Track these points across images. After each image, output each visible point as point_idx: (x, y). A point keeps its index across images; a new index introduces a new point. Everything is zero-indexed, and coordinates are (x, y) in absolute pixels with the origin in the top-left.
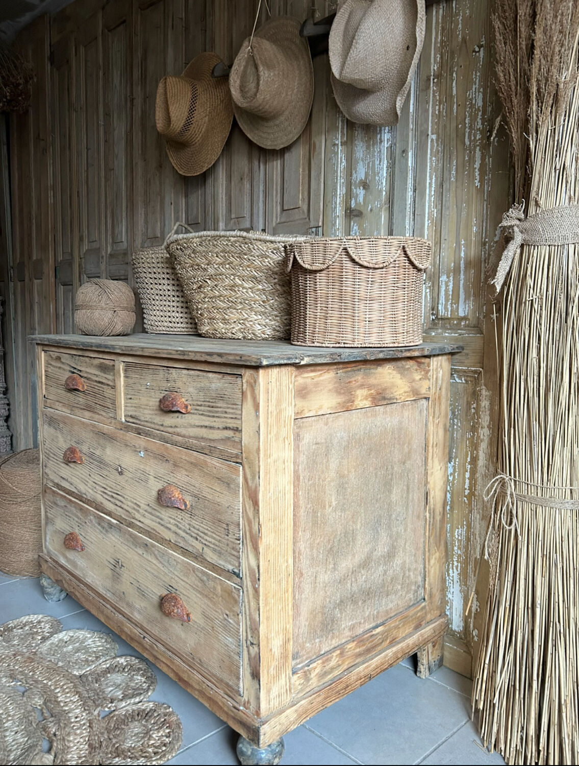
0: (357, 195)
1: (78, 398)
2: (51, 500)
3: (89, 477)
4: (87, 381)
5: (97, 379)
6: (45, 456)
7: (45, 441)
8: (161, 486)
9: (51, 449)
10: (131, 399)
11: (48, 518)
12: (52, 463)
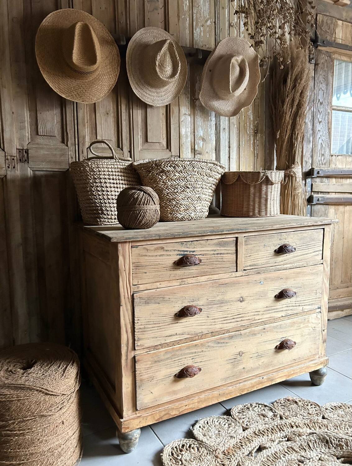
0: (199, 143)
1: (189, 271)
2: (150, 363)
3: (207, 318)
4: (202, 256)
5: (215, 253)
6: (138, 332)
7: (139, 320)
8: (277, 293)
9: (149, 322)
10: (250, 256)
11: (141, 380)
12: (150, 332)
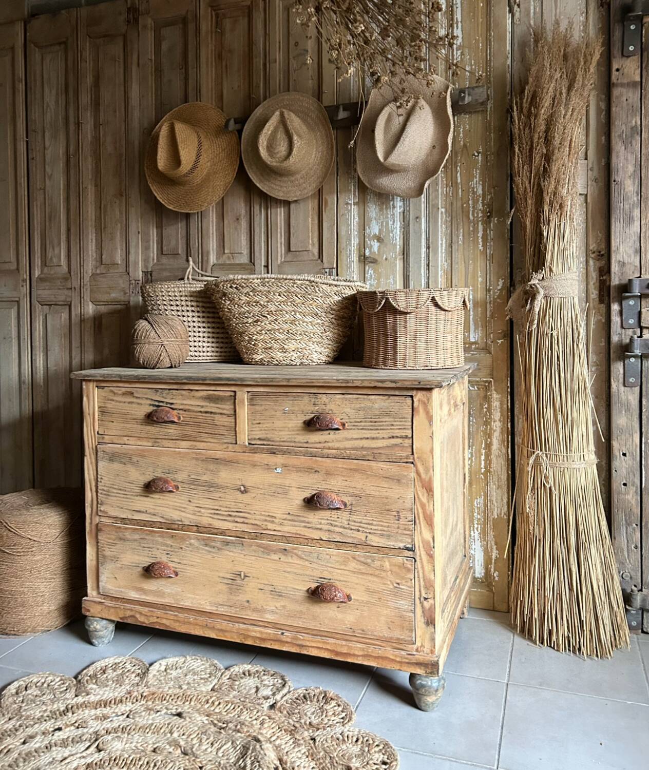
0: (371, 246)
1: (166, 430)
2: (113, 537)
3: (189, 503)
4: (184, 412)
5: (202, 410)
6: (101, 494)
7: (102, 478)
8: (307, 494)
9: (113, 485)
10: (260, 423)
11: (104, 557)
12: (115, 498)
